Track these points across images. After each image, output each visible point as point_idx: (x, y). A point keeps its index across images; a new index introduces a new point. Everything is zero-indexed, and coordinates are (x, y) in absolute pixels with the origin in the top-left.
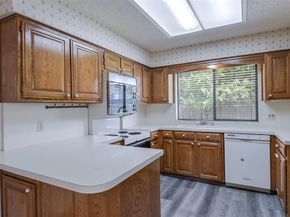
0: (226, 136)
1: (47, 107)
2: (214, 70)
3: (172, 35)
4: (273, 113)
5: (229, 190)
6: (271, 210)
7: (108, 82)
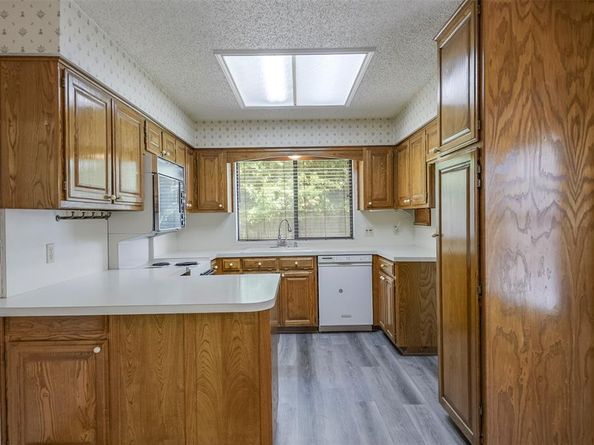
0: (320, 260)
1: (58, 218)
2: (295, 162)
3: (247, 104)
4: (371, 226)
5: (325, 336)
6: (377, 347)
7: (155, 173)
